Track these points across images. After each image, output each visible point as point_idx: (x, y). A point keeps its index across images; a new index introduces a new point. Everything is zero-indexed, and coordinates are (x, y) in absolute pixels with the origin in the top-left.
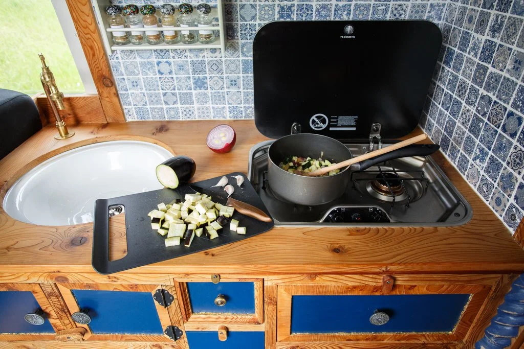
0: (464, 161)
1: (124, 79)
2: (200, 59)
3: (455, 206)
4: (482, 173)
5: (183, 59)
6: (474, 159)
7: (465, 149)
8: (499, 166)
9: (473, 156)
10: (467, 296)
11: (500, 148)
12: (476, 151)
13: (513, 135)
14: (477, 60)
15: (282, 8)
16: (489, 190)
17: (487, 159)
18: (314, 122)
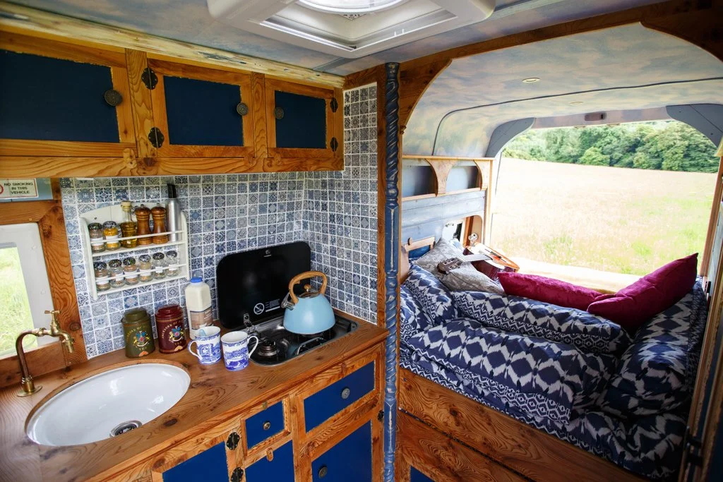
0: (342, 304)
1: (90, 320)
2: (161, 289)
3: (350, 325)
4: (353, 305)
5: (148, 291)
6: (347, 301)
7: (340, 298)
8: (359, 299)
9: (345, 300)
10: (373, 362)
11: (356, 291)
12: (346, 297)
13: (359, 284)
14: (329, 255)
15: (218, 246)
16: (359, 312)
17: (353, 298)
18: (256, 309)
